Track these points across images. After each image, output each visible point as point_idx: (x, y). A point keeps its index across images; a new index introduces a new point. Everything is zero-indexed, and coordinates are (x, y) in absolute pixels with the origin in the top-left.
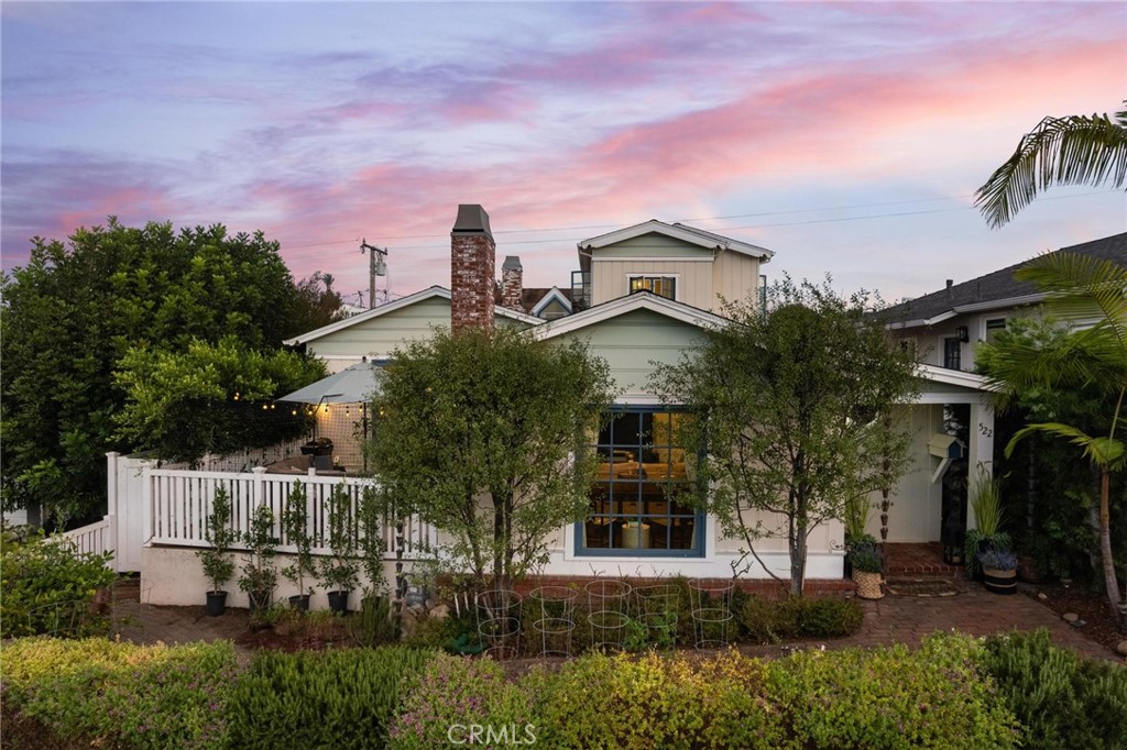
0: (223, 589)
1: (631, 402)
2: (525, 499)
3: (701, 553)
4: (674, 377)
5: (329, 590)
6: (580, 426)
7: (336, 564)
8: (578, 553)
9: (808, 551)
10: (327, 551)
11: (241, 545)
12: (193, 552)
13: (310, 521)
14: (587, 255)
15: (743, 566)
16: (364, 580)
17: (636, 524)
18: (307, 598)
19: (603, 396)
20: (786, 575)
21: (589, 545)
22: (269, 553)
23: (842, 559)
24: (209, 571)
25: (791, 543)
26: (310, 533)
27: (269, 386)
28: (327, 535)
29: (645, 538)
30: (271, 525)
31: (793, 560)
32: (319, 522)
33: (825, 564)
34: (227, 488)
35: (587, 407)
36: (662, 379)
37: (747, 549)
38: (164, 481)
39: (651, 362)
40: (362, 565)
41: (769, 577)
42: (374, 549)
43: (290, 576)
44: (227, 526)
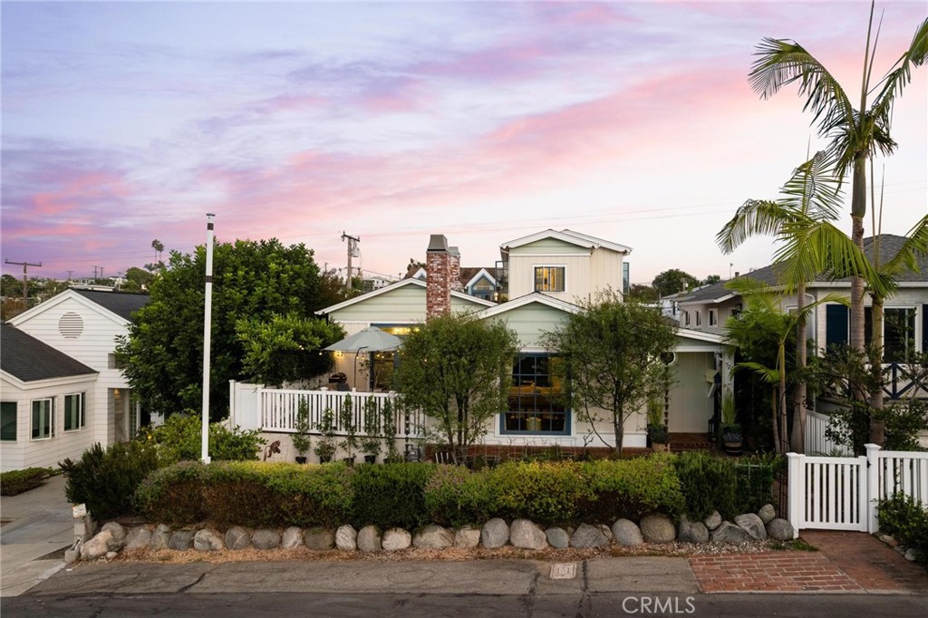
0: (305, 455)
1: (529, 351)
2: (475, 400)
3: (569, 433)
4: (553, 337)
5: (366, 454)
6: (503, 364)
7: (369, 440)
8: (501, 433)
9: (624, 432)
10: (363, 433)
11: (315, 431)
12: (287, 435)
13: (353, 417)
14: (506, 253)
15: (589, 439)
16: (384, 448)
17: (533, 418)
18: (352, 460)
19: (514, 348)
20: (614, 445)
21: (508, 429)
22: (331, 435)
23: (645, 437)
24: (297, 445)
25: (615, 426)
26: (353, 424)
27: (318, 341)
28: (363, 424)
29: (538, 427)
30: (331, 419)
31: (617, 436)
32: (360, 418)
33: (635, 439)
34: (306, 399)
35: (507, 354)
36: (546, 339)
37: (592, 430)
38: (269, 396)
39: (540, 330)
40: (383, 441)
41: (605, 446)
42: (391, 432)
43: (343, 446)
44: (306, 420)
